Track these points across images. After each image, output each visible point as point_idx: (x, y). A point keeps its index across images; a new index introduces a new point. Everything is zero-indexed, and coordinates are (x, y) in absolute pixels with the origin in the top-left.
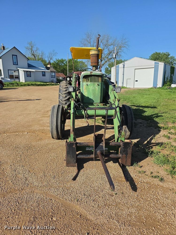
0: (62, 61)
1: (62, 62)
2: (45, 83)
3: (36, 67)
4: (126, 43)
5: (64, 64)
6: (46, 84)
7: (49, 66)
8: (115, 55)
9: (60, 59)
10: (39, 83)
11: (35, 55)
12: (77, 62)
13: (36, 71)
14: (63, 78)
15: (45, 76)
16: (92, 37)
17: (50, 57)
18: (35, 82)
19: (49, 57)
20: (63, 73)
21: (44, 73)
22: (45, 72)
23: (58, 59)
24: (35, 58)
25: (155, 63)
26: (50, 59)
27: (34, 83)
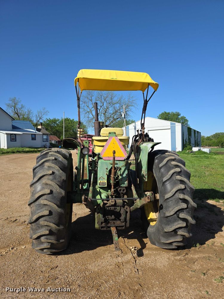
0: (54, 121)
1: (54, 123)
2: (35, 149)
3: (21, 129)
4: (134, 102)
5: (56, 124)
6: (37, 150)
7: (39, 127)
8: (125, 115)
9: (52, 119)
10: (27, 149)
11: (19, 114)
12: (74, 123)
13: (23, 134)
14: (57, 142)
15: (35, 140)
16: (94, 94)
17: (39, 115)
18: (22, 148)
19: (37, 116)
20: (56, 135)
21: (33, 136)
22: (35, 135)
23: (49, 119)
24: (19, 117)
25: (171, 124)
26: (38, 119)
27: (20, 149)
